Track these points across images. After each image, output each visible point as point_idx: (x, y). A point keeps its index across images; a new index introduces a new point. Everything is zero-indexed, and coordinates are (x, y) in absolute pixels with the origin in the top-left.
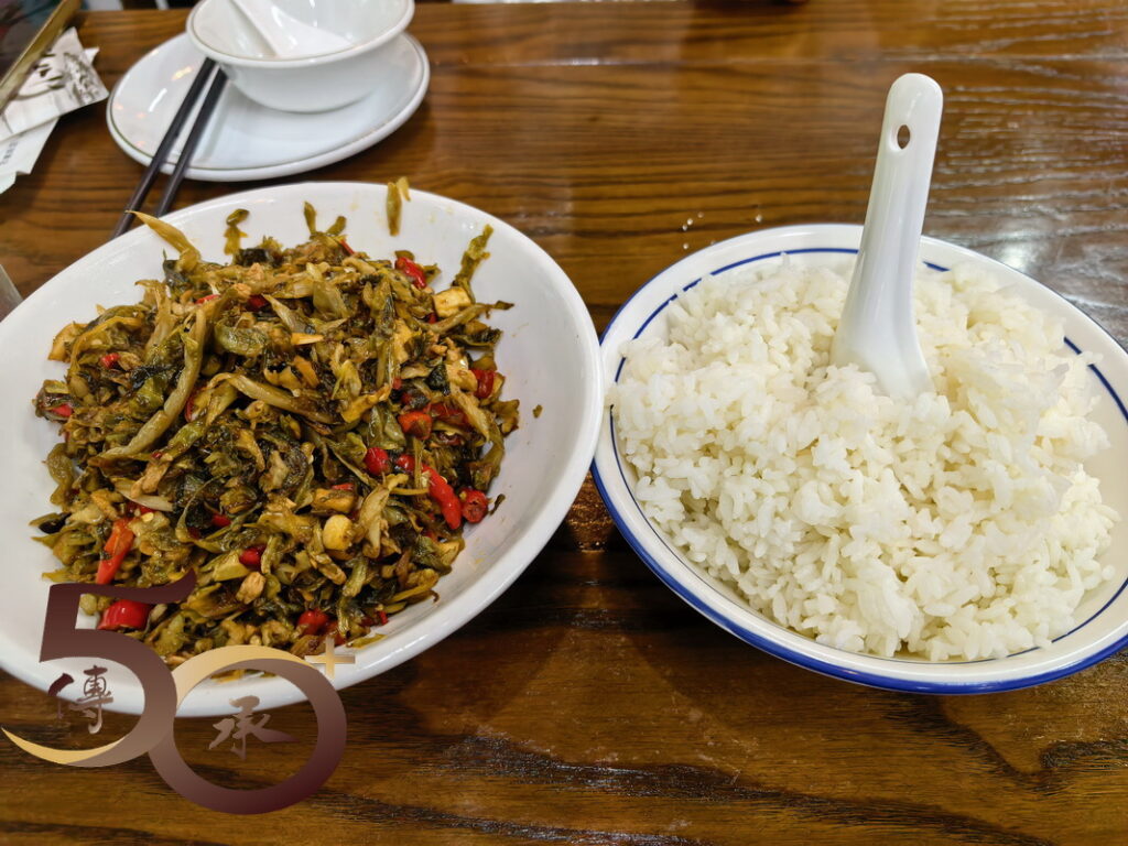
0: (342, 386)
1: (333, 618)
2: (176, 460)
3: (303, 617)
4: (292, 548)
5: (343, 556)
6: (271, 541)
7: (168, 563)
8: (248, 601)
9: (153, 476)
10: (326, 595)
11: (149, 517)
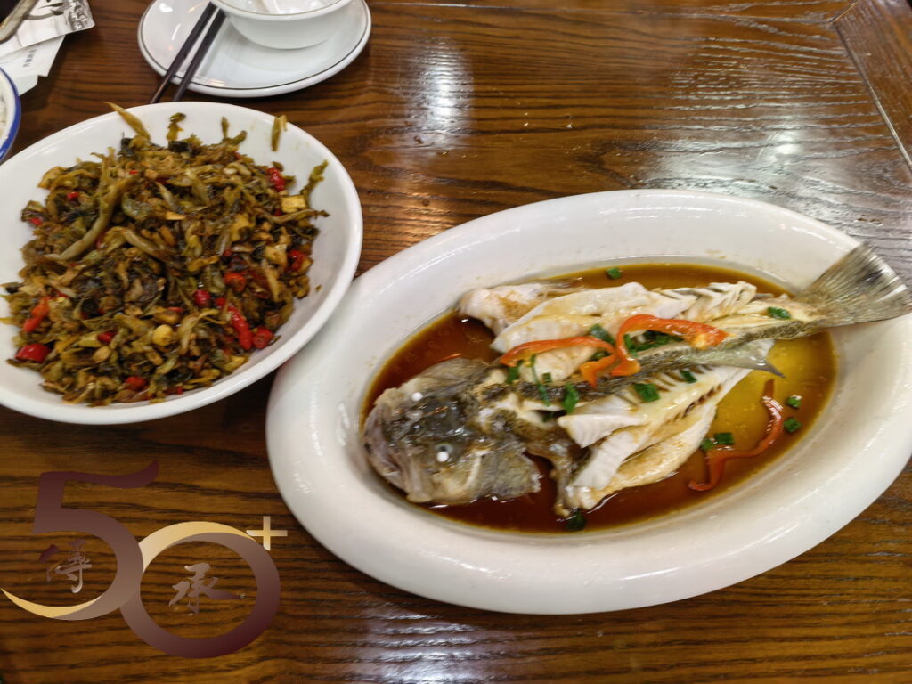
0: (189, 249)
1: (147, 384)
2: (84, 270)
3: (128, 379)
4: (132, 336)
5: (162, 350)
6: (122, 331)
7: (63, 329)
8: (98, 362)
9: (69, 276)
10: (146, 369)
11: (61, 299)
